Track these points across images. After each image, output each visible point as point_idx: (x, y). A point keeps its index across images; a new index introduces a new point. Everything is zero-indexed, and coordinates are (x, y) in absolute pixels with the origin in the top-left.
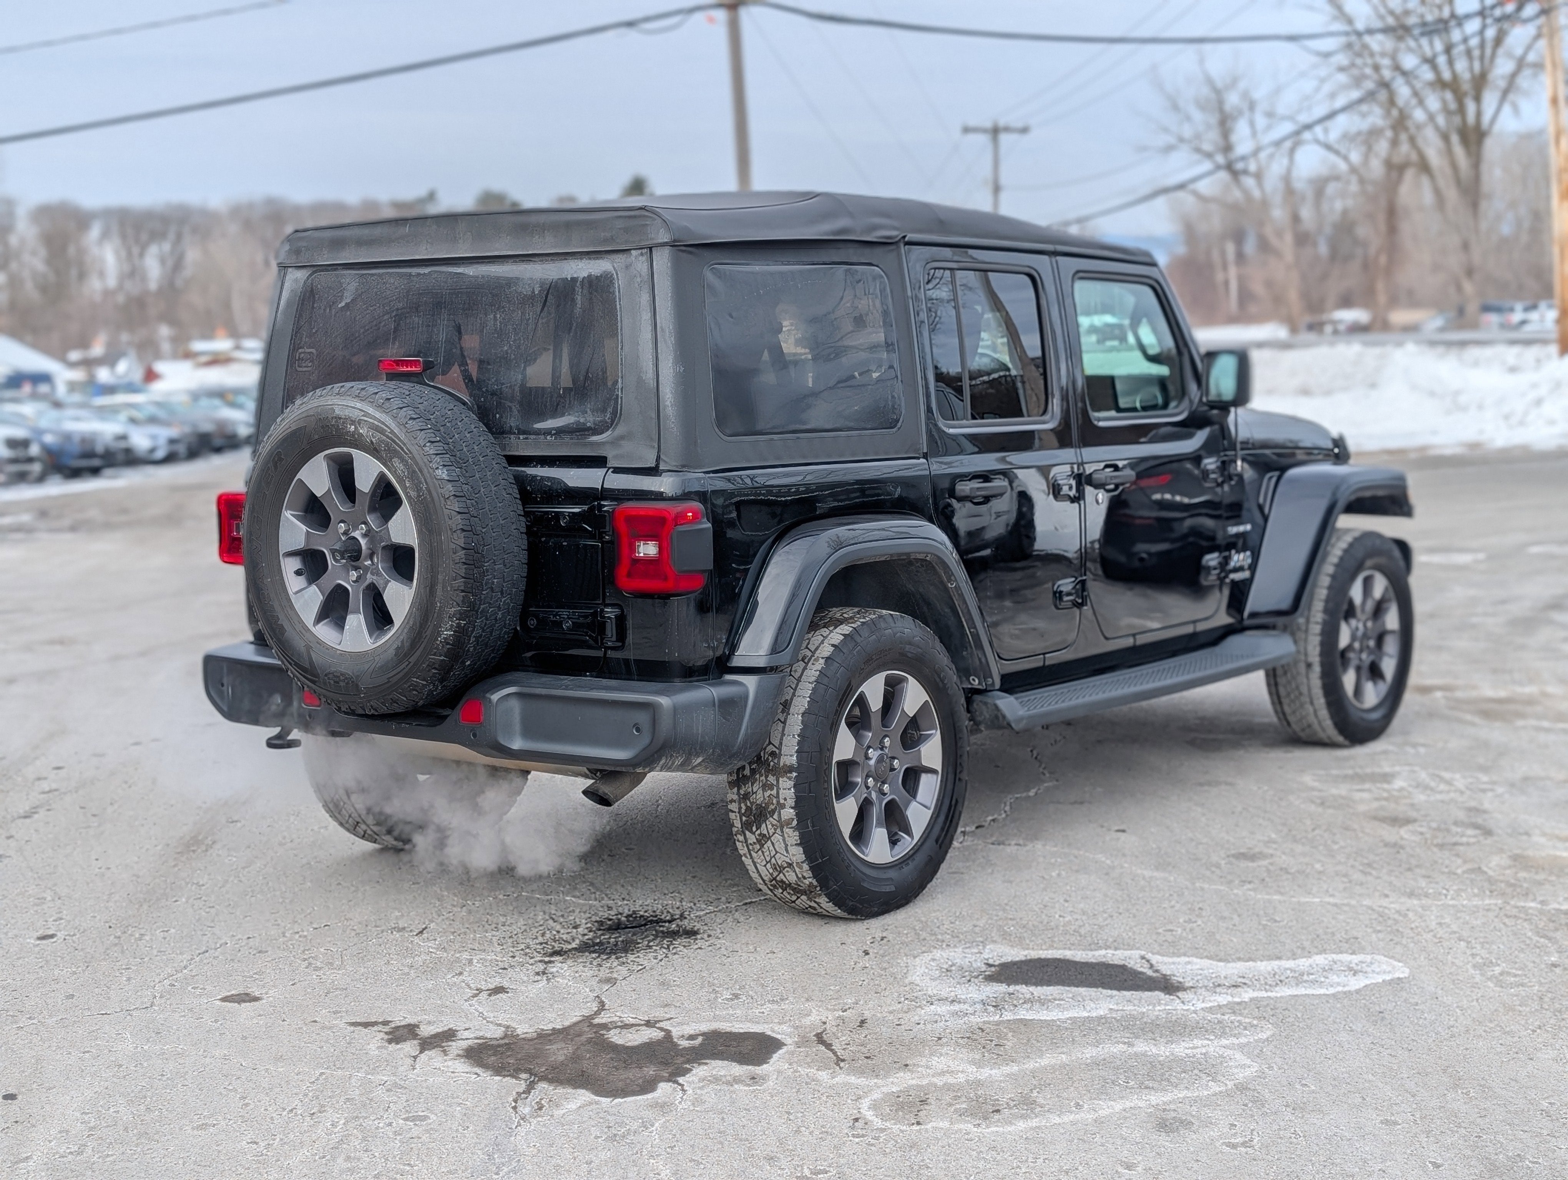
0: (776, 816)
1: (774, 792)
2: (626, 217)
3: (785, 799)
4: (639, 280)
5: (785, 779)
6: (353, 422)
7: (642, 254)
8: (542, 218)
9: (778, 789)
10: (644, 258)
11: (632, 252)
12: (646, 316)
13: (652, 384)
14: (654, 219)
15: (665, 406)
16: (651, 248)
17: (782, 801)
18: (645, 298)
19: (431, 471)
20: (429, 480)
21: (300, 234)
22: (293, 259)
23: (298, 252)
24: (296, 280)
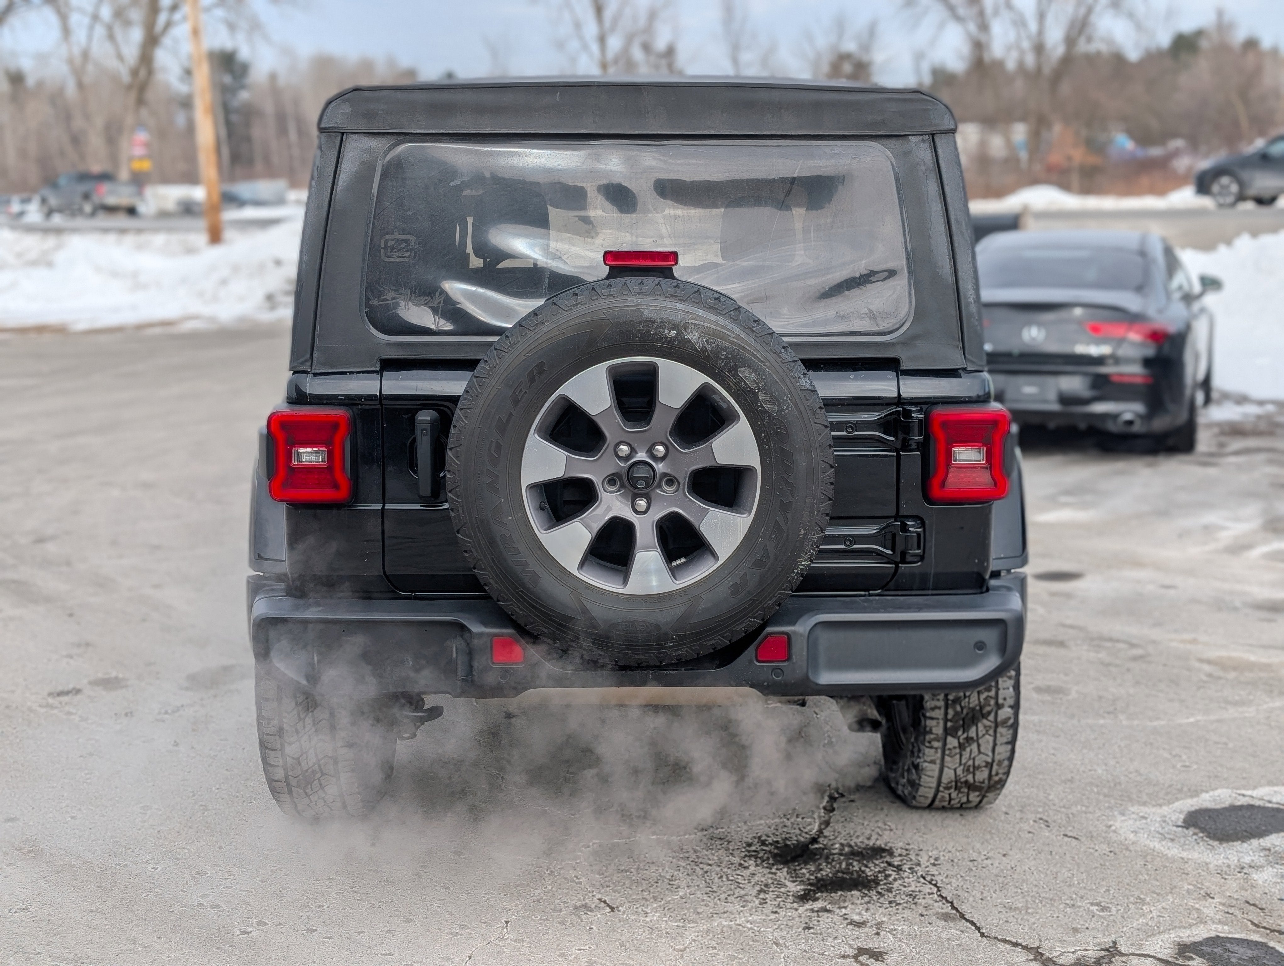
0: (991, 717)
1: (992, 693)
2: (899, 100)
3: (1005, 699)
4: (923, 168)
5: (1005, 679)
6: (675, 327)
7: (923, 141)
8: (776, 95)
9: (998, 689)
10: (926, 145)
11: (910, 137)
12: (936, 207)
13: (950, 279)
14: (937, 105)
15: (968, 304)
16: (933, 135)
17: (1001, 701)
18: (932, 188)
19: (793, 380)
20: (793, 390)
21: (367, 94)
22: (362, 125)
23: (370, 116)
24: (369, 150)
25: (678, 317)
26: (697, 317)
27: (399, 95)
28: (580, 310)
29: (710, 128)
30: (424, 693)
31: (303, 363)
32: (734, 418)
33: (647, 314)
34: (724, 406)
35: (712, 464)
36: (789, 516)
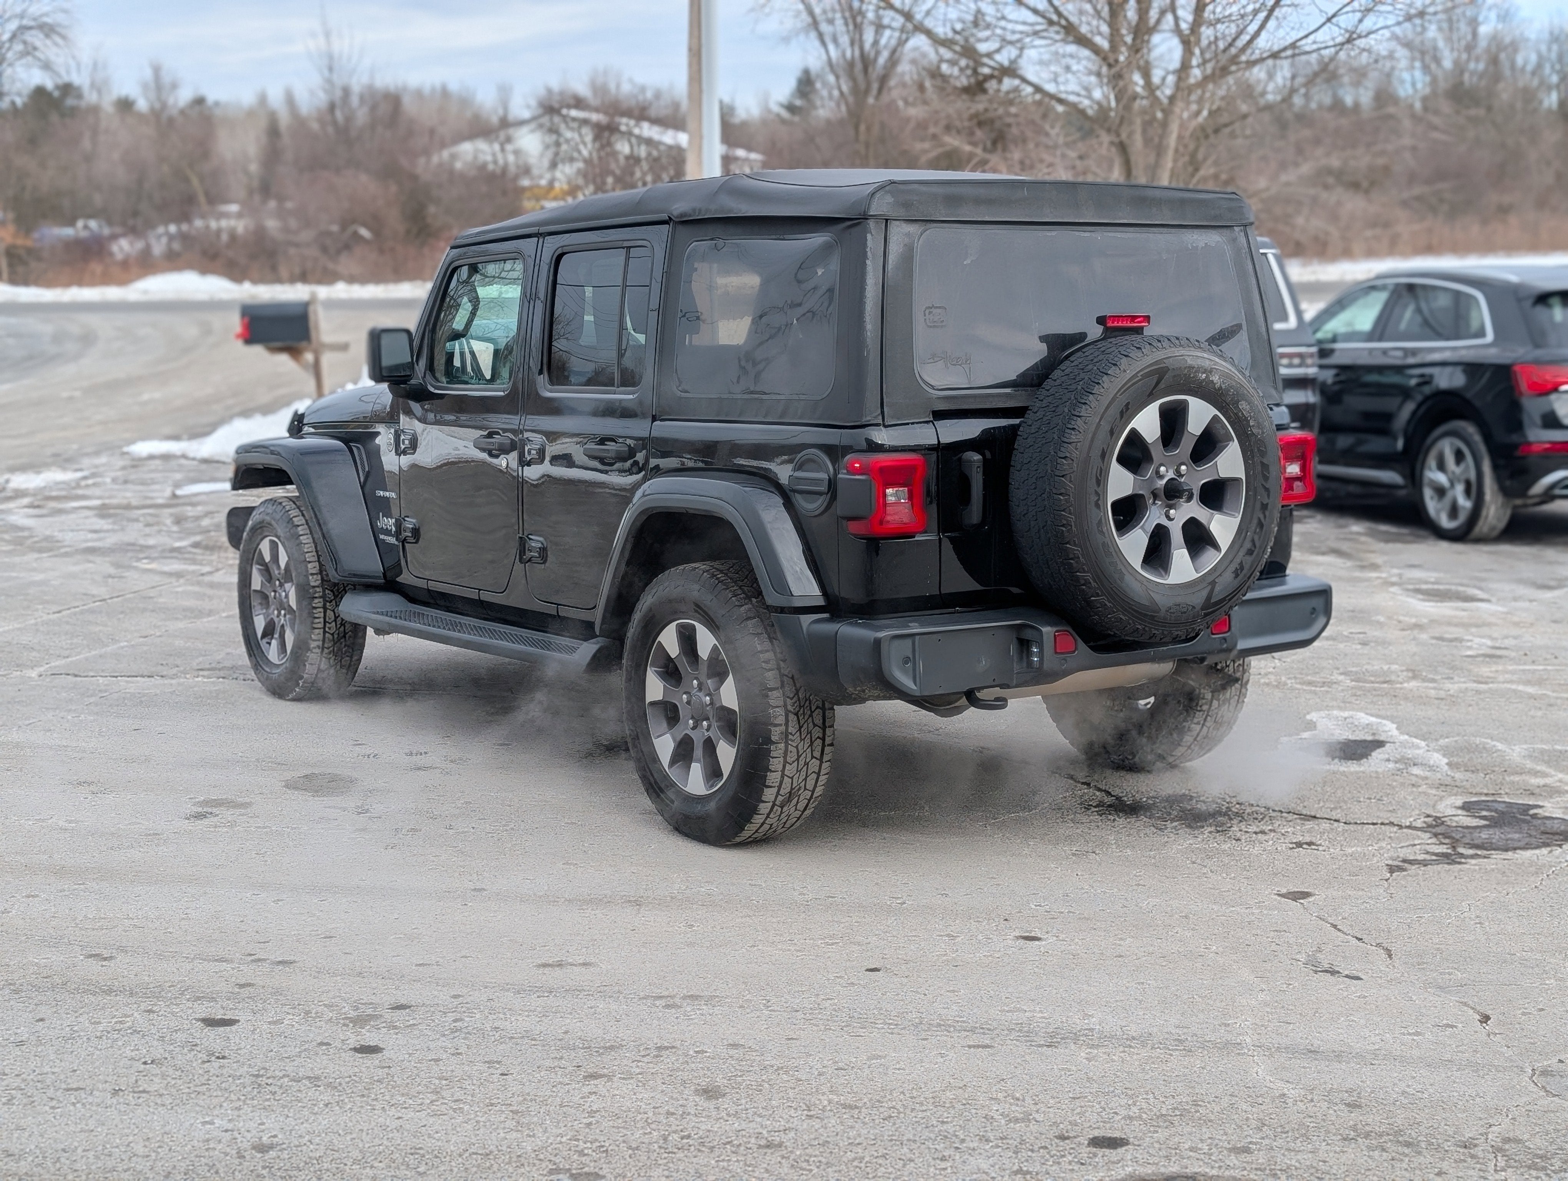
2: (1226, 199)
4: (1244, 251)
6: (1205, 371)
7: (1241, 230)
10: (1243, 234)
12: (1254, 281)
16: (1246, 226)
18: (1250, 266)
21: (901, 187)
22: (902, 213)
23: (907, 205)
24: (908, 235)
25: (1207, 364)
26: (1216, 363)
27: (923, 188)
28: (1149, 360)
29: (1120, 218)
30: (980, 689)
31: (876, 417)
32: (1232, 439)
33: (1190, 362)
34: (1222, 432)
35: (1217, 477)
36: (1267, 513)
